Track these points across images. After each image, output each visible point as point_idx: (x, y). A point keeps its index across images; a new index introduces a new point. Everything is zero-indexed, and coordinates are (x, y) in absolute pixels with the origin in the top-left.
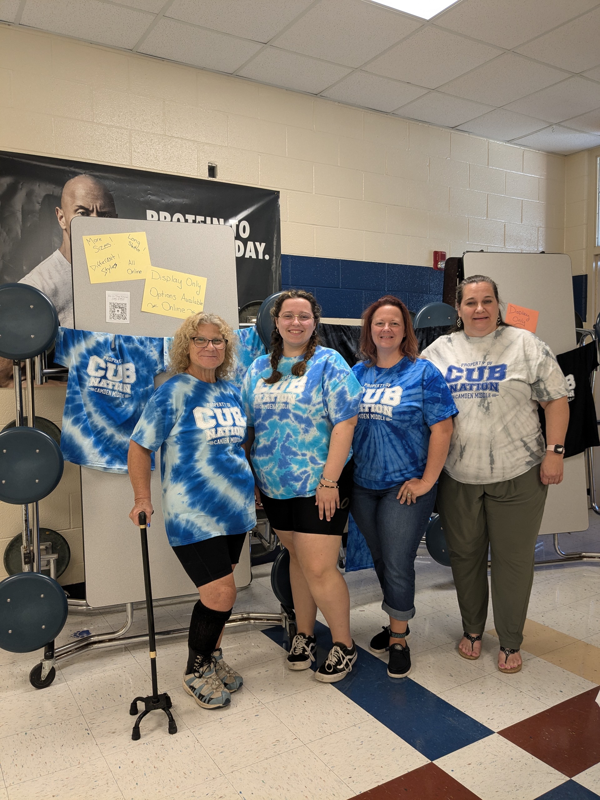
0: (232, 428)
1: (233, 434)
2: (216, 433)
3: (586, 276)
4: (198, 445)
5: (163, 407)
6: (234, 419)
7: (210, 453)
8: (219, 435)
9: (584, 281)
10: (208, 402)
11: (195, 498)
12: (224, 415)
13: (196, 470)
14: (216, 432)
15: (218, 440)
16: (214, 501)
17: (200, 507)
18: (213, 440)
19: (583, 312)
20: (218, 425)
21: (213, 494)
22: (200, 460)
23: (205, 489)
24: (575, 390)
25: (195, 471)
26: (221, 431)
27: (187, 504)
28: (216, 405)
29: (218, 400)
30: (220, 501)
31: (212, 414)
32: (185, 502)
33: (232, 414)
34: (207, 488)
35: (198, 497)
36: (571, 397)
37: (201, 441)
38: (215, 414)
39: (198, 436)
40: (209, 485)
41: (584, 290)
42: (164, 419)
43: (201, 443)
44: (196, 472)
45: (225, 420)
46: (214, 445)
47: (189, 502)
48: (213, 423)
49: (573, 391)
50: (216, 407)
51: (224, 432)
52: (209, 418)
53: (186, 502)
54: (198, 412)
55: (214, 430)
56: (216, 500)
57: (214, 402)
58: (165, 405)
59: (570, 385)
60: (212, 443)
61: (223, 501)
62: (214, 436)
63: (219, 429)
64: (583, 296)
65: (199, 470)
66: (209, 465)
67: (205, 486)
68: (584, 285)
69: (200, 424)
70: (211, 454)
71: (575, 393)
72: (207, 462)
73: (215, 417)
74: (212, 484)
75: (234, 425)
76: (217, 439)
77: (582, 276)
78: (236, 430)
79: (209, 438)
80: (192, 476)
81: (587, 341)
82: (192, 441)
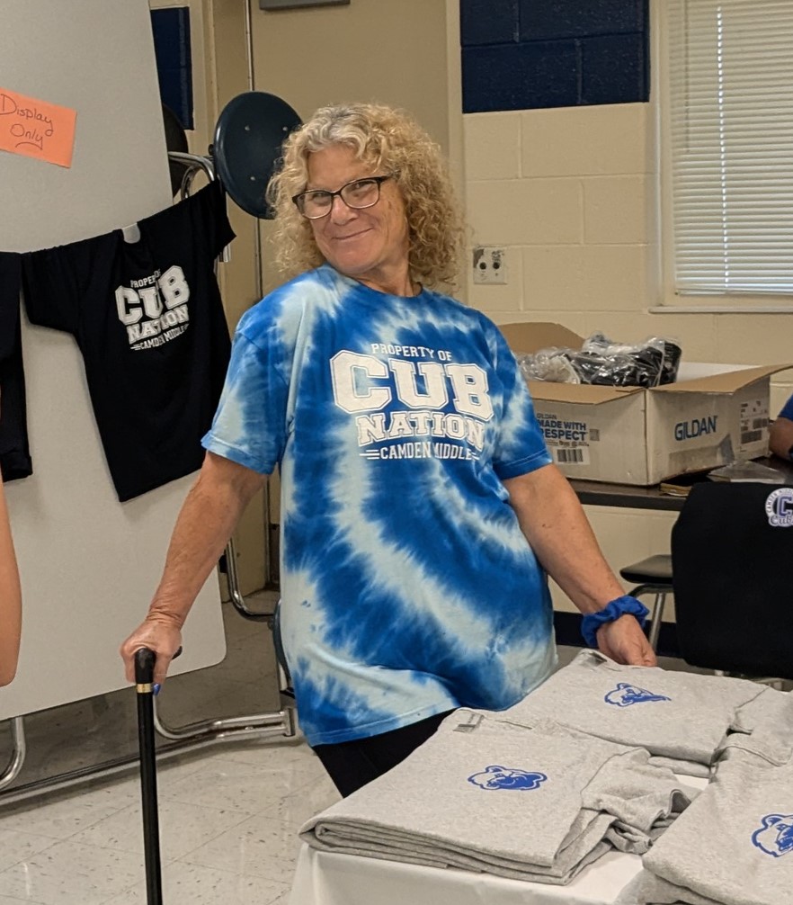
0: (439, 417)
1: (439, 432)
2: (387, 428)
3: (186, 10)
4: (335, 458)
5: (259, 343)
6: (451, 394)
7: (368, 483)
8: (394, 433)
9: (182, 25)
10: (377, 340)
11: (341, 619)
12: (420, 379)
13: (338, 533)
14: (388, 423)
15: (393, 447)
16: (391, 628)
17: (355, 644)
18: (377, 445)
19: (185, 102)
20: (395, 405)
21: (386, 609)
22: (345, 506)
23: (364, 591)
24: (191, 304)
25: (334, 538)
26: (404, 422)
27: (323, 634)
28: (402, 353)
29: (408, 338)
30: (407, 629)
31: (382, 373)
32: (317, 628)
33: (448, 381)
34: (368, 593)
35: (347, 617)
36: (183, 324)
37: (341, 449)
38: (391, 374)
39: (338, 433)
40: (375, 582)
41: (183, 47)
42: (263, 375)
43: (344, 454)
44: (339, 538)
45: (421, 391)
46: (381, 462)
47: (328, 627)
48: (382, 396)
49: (185, 308)
50: (401, 357)
51: (413, 424)
52: (371, 382)
53: (321, 628)
54: (343, 365)
55: (380, 418)
56: (396, 625)
57: (396, 342)
58: (265, 336)
59: (177, 293)
60: (374, 455)
61: (414, 629)
62: (380, 435)
63: (398, 418)
64: (183, 63)
65: (343, 534)
66: (371, 518)
67: (363, 585)
68: (182, 34)
69: (345, 397)
70: (373, 488)
71: (190, 312)
72: (363, 511)
73: (390, 382)
74: (382, 581)
75: (450, 409)
76: (387, 443)
77: (176, 10)
78: (450, 424)
79: (366, 441)
80: (329, 550)
81: (199, 182)
82: (323, 446)
